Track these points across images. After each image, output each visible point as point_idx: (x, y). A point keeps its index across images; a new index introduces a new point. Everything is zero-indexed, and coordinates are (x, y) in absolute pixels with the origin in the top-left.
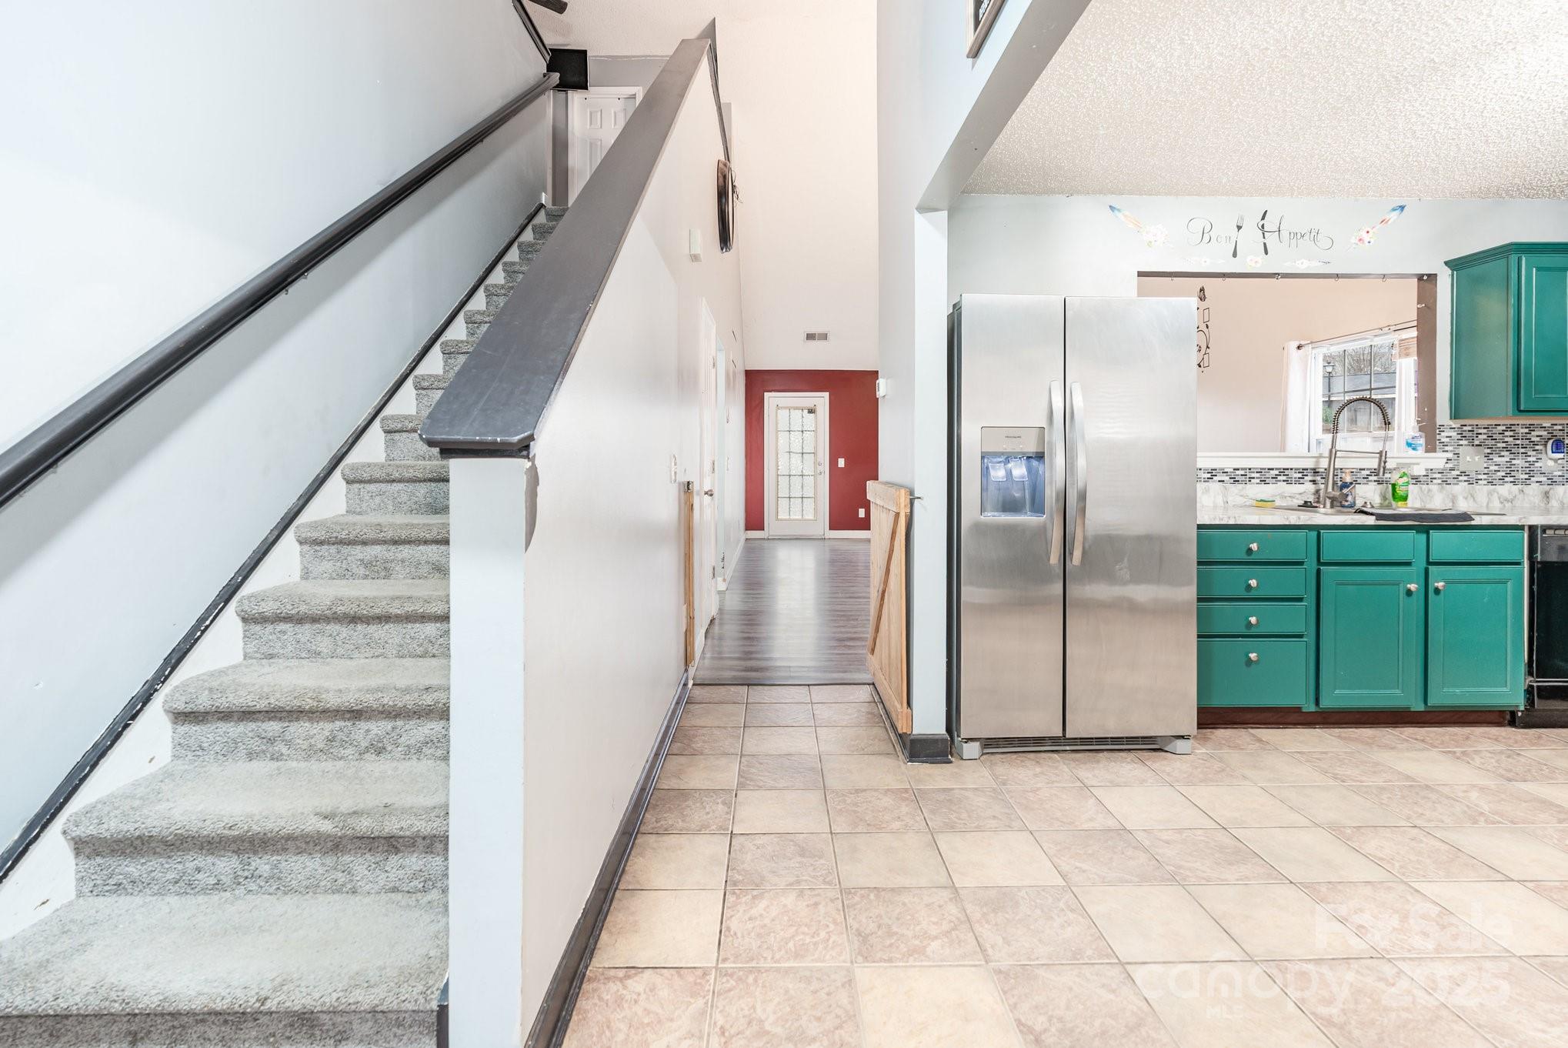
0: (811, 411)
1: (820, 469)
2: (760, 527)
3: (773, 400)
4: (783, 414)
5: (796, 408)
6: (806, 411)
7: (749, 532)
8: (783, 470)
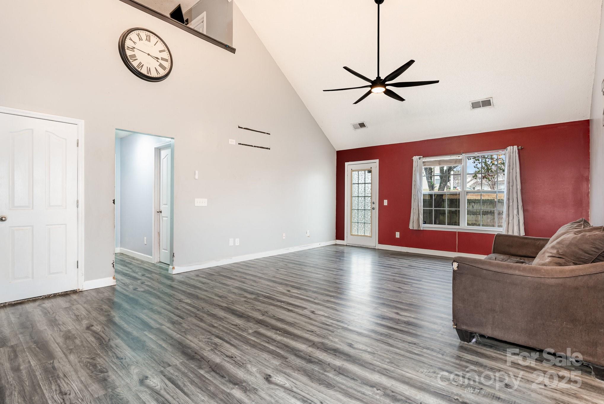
0: (370, 171)
1: (374, 206)
2: (343, 239)
3: (349, 166)
4: (355, 174)
5: (362, 170)
6: (367, 172)
7: (337, 240)
8: (355, 207)
